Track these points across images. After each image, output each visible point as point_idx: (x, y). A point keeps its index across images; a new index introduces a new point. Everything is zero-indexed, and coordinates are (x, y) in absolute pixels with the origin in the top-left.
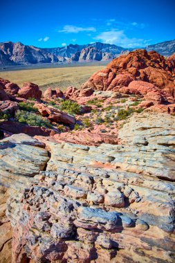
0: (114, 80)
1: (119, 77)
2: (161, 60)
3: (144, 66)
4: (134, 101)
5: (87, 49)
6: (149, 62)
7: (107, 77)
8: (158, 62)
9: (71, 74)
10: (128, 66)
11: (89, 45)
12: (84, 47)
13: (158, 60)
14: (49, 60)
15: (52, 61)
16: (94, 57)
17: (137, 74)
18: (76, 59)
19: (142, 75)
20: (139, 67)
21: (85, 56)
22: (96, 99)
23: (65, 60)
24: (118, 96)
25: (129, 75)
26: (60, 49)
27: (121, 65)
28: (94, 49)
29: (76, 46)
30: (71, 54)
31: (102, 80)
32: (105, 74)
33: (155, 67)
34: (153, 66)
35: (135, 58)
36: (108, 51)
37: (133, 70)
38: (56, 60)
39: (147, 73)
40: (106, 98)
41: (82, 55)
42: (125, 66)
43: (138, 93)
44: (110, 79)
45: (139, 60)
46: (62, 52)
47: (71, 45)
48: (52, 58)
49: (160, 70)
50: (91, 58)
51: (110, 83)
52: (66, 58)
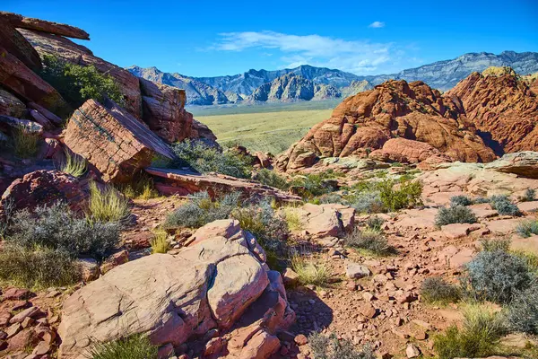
0: (352, 138)
1: (363, 132)
2: (434, 98)
3: (404, 110)
4: (400, 173)
5: (283, 78)
6: (412, 102)
7: (341, 133)
8: (429, 103)
9: (253, 126)
10: (374, 111)
11: (287, 70)
12: (278, 74)
13: (430, 97)
14: (209, 100)
15: (215, 102)
16: (298, 92)
17: (393, 125)
18: (263, 97)
19: (401, 128)
20: (395, 113)
21: (280, 92)
22: (331, 171)
23: (240, 99)
24: (371, 166)
25: (379, 128)
26: (231, 78)
27: (360, 109)
28: (298, 77)
29: (262, 73)
30: (252, 89)
31: (331, 137)
32: (336, 128)
33: (426, 112)
34: (421, 110)
35: (387, 96)
36: (325, 81)
37: (384, 117)
38: (223, 100)
39: (412, 123)
40: (348, 169)
41: (274, 89)
42: (368, 110)
43: (405, 160)
44: (345, 135)
45: (395, 99)
46: (234, 84)
47: (252, 71)
48: (216, 96)
49: (435, 117)
50: (293, 95)
51: (346, 142)
52: (243, 96)
